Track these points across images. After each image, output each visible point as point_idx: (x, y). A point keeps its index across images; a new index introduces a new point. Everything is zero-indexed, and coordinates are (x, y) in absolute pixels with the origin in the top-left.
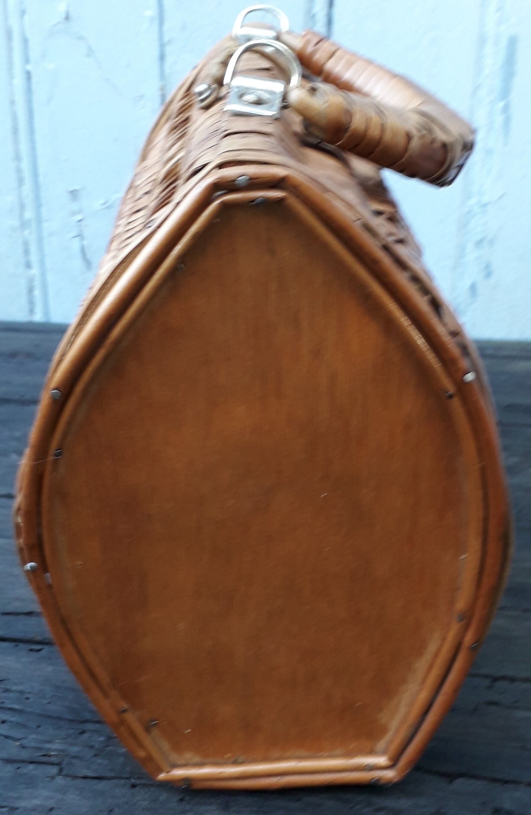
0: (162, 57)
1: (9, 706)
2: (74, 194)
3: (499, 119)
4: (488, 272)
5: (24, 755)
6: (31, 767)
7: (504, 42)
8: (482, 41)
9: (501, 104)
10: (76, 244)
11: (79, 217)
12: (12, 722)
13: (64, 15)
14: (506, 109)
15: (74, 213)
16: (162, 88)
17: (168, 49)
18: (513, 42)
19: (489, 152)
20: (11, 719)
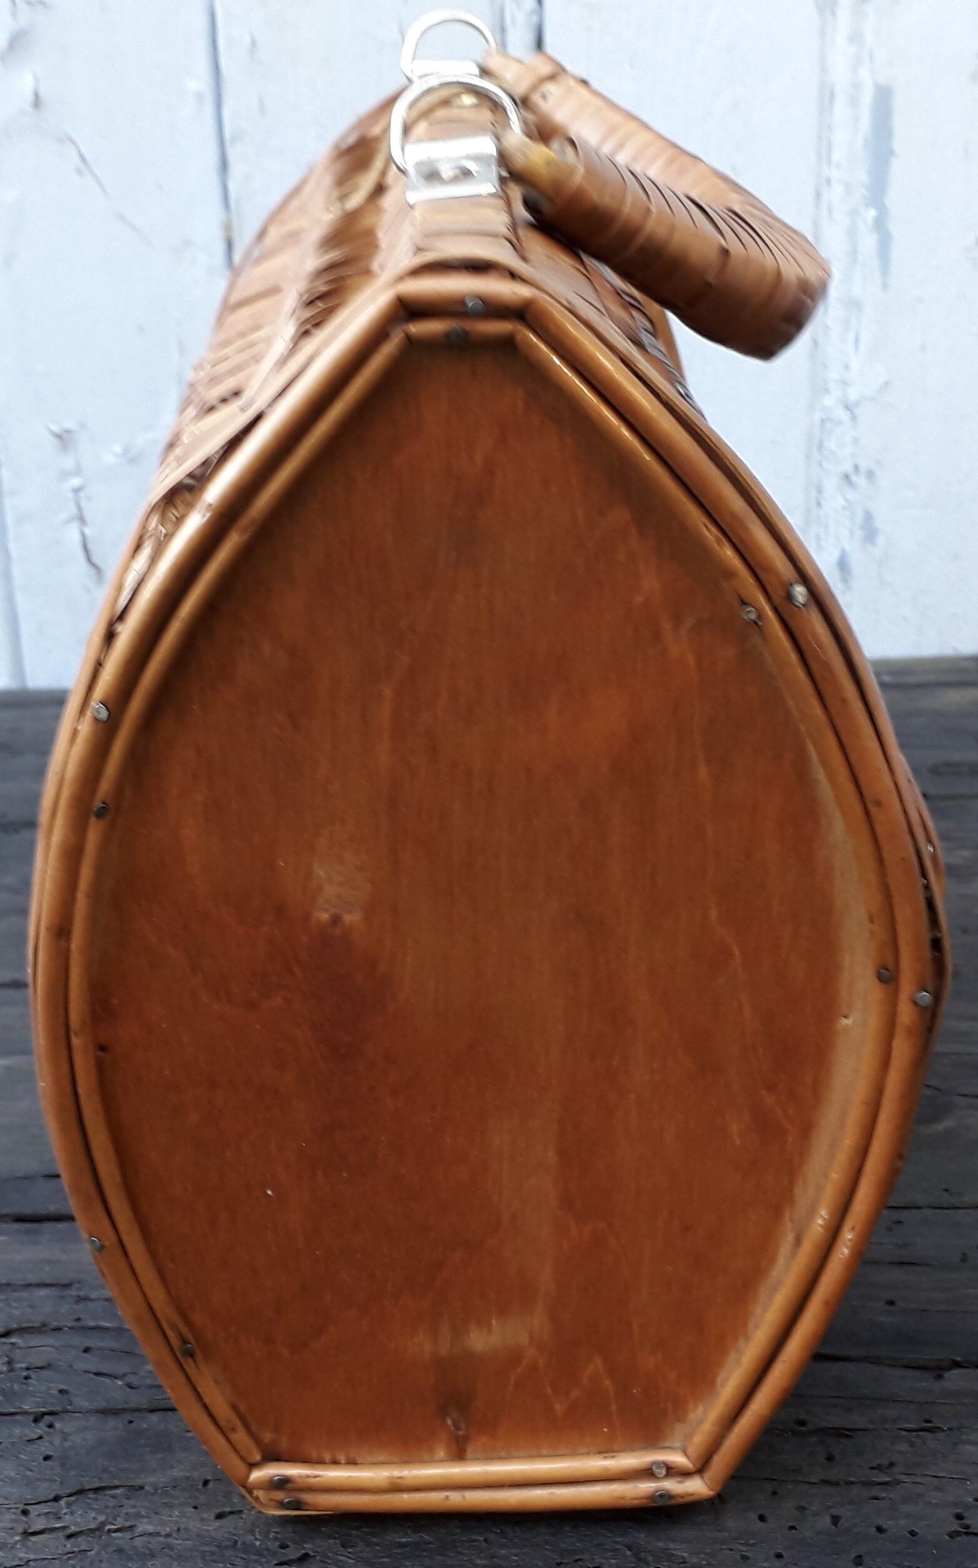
0: (224, 166)
1: (92, 1324)
2: (64, 439)
3: (868, 242)
4: (870, 533)
5: (137, 1399)
6: (154, 1418)
7: (867, 96)
8: (826, 97)
9: (872, 213)
10: (73, 534)
11: (76, 482)
12: (100, 1349)
13: (30, 98)
14: (880, 224)
15: (64, 475)
16: (228, 227)
17: (232, 153)
18: (884, 97)
19: (854, 304)
20: (99, 1344)
